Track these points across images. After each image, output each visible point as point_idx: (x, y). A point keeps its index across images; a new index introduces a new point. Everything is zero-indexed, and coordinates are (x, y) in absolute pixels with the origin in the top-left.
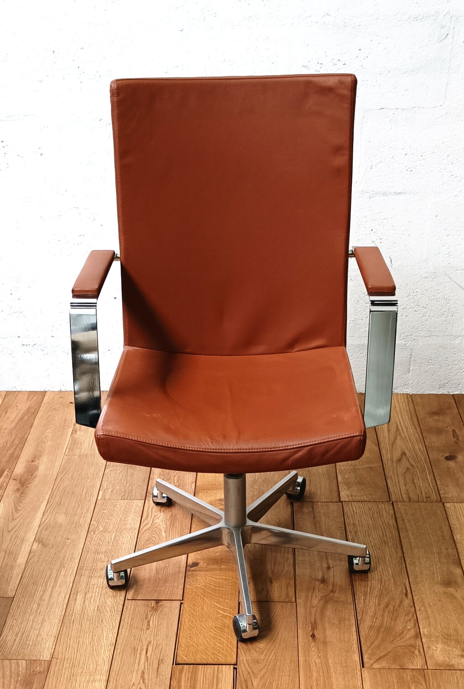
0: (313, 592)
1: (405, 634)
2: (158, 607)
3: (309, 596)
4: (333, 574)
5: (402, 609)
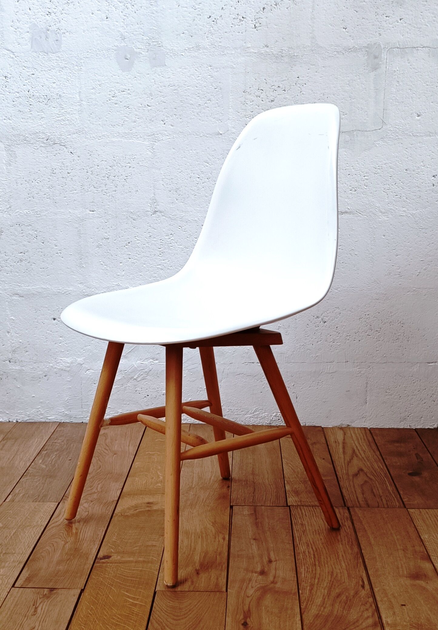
0: (249, 583)
1: (361, 622)
2: (51, 595)
3: (244, 587)
4: (275, 568)
5: (356, 600)
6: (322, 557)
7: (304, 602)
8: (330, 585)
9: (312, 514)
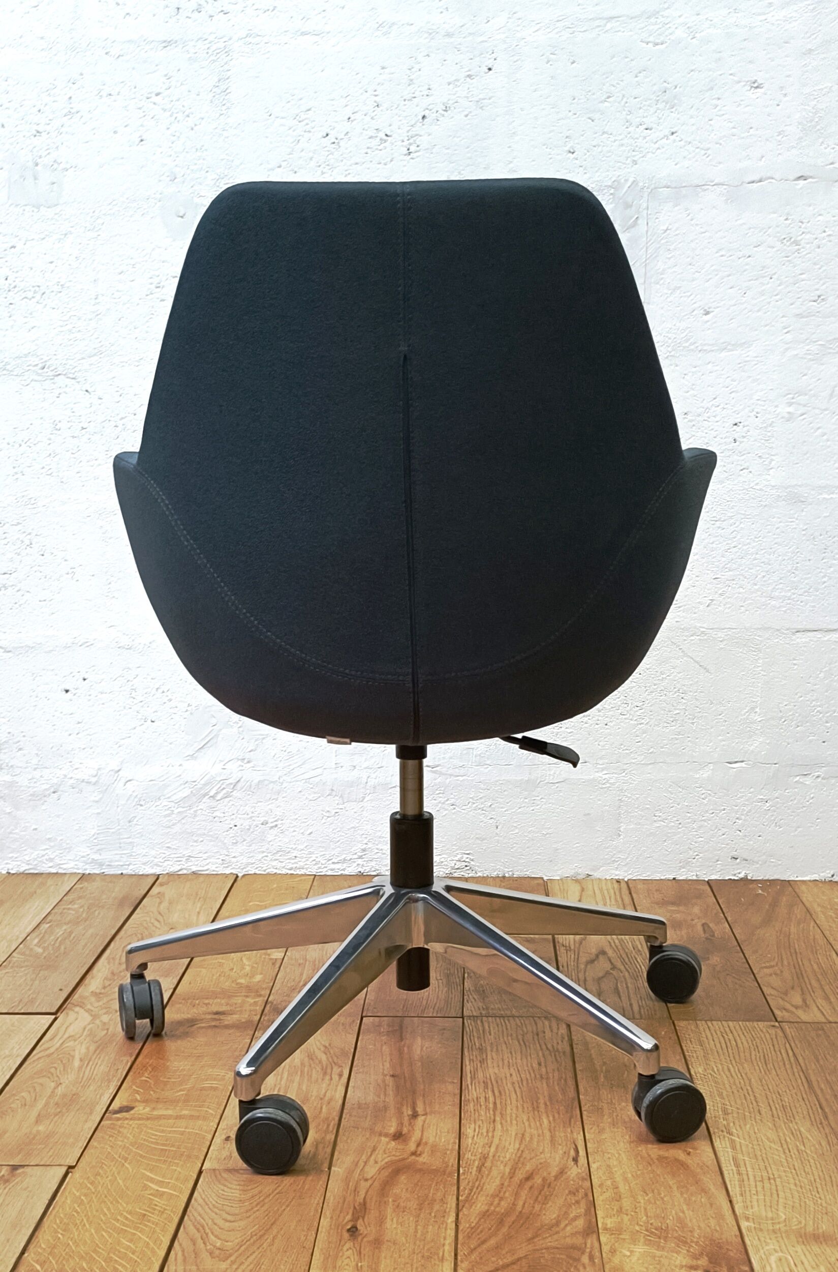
0: (371, 1155)
1: (562, 1225)
2: (11, 1177)
3: (361, 1161)
4: (423, 1126)
5: (561, 1184)
6: (509, 1108)
7: (465, 1188)
8: (517, 1159)
9: (500, 1029)
